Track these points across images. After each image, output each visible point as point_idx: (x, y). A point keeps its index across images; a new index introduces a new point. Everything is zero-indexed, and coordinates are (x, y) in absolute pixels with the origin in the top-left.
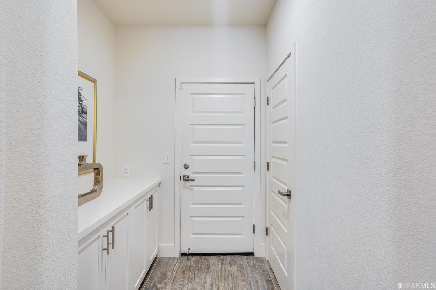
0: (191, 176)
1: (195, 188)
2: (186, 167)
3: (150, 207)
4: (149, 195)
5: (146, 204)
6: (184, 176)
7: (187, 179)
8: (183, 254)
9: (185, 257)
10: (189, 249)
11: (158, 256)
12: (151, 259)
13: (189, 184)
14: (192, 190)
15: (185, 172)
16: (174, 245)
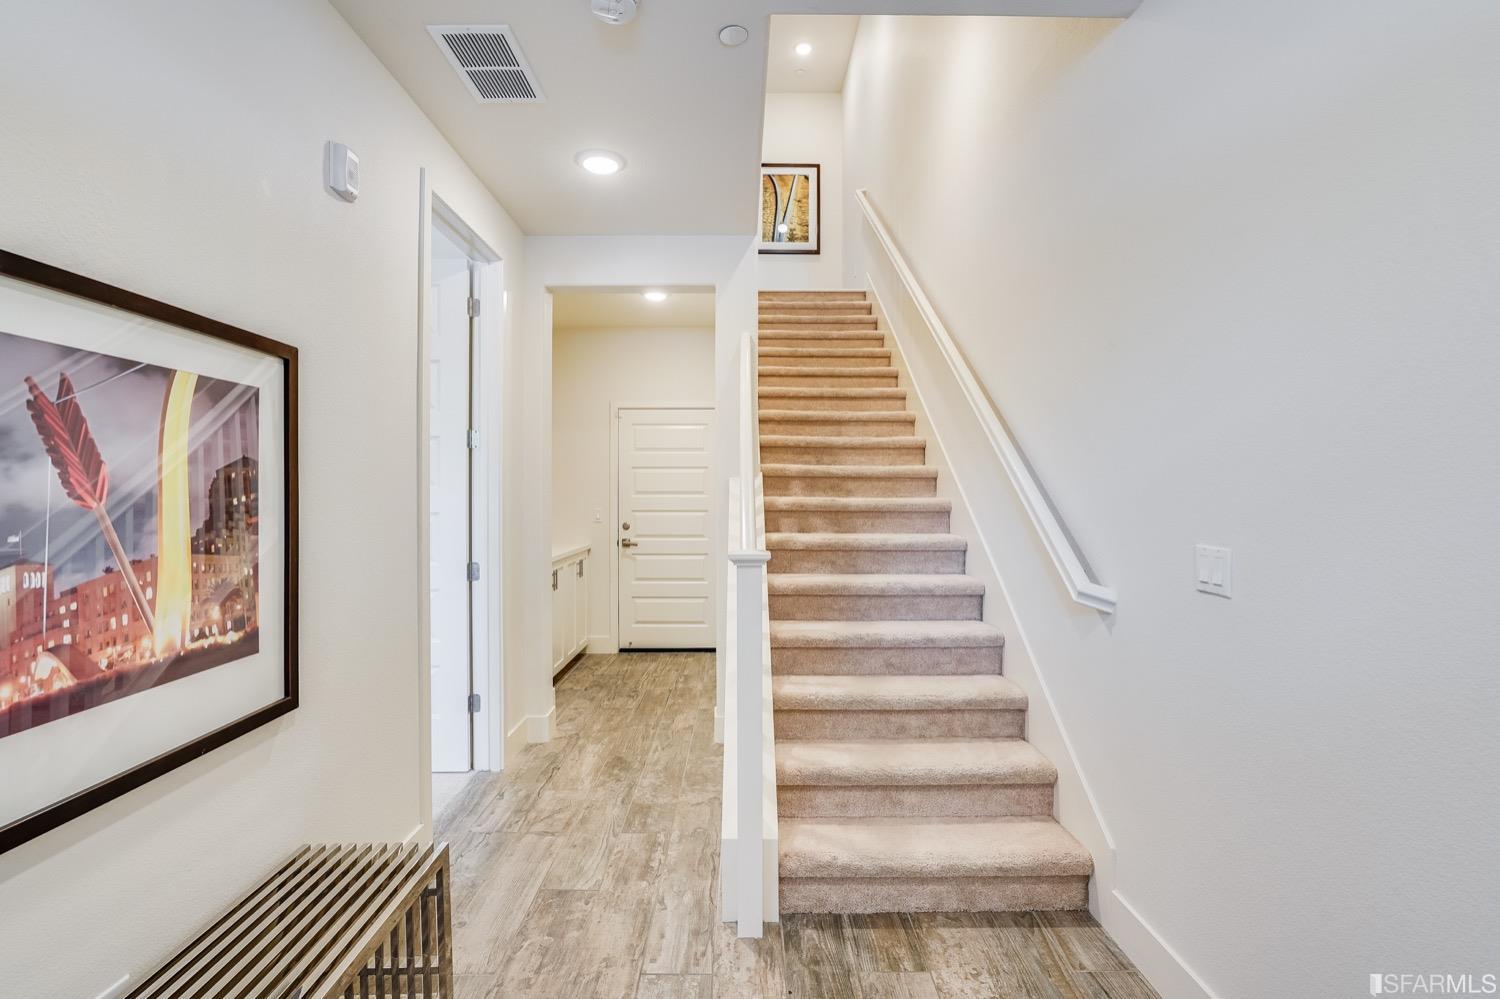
0: (633, 540)
1: (638, 558)
2: (626, 527)
3: (581, 574)
4: (580, 558)
5: (576, 569)
6: (623, 540)
7: (626, 545)
8: (622, 650)
9: (625, 655)
10: (631, 643)
11: (588, 652)
12: (573, 652)
13: (631, 550)
14: (635, 560)
15: (624, 535)
16: (607, 636)
